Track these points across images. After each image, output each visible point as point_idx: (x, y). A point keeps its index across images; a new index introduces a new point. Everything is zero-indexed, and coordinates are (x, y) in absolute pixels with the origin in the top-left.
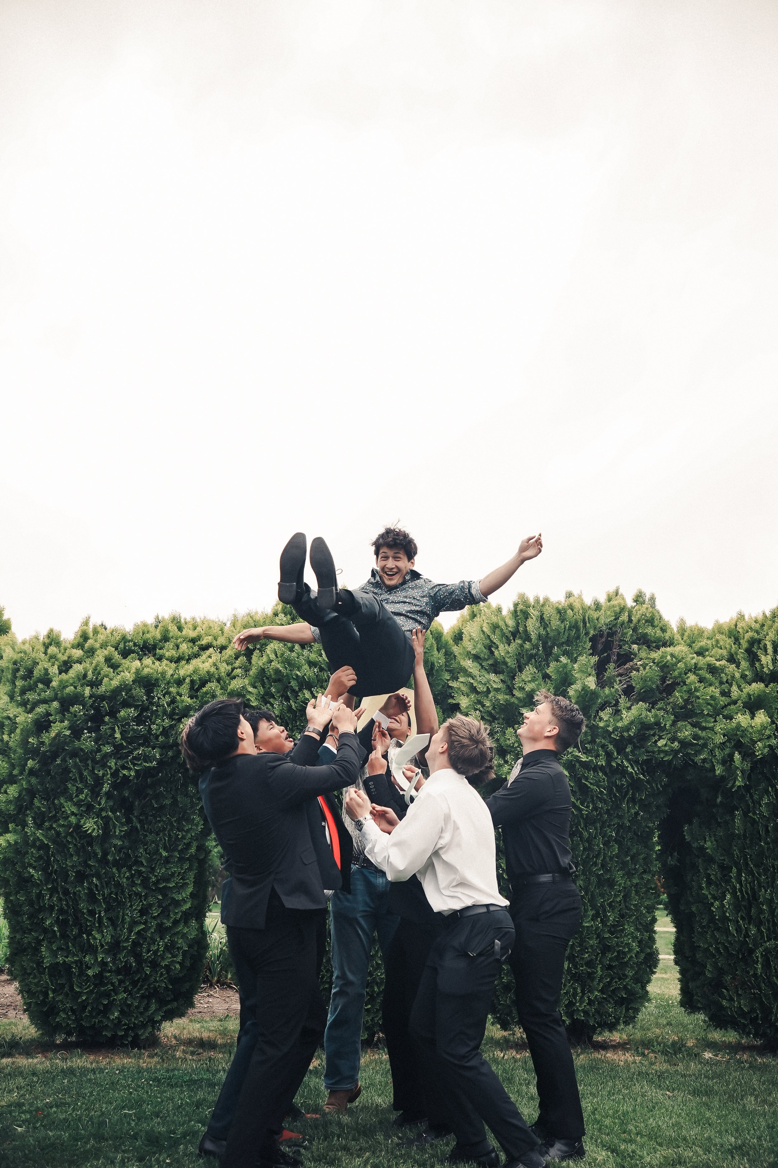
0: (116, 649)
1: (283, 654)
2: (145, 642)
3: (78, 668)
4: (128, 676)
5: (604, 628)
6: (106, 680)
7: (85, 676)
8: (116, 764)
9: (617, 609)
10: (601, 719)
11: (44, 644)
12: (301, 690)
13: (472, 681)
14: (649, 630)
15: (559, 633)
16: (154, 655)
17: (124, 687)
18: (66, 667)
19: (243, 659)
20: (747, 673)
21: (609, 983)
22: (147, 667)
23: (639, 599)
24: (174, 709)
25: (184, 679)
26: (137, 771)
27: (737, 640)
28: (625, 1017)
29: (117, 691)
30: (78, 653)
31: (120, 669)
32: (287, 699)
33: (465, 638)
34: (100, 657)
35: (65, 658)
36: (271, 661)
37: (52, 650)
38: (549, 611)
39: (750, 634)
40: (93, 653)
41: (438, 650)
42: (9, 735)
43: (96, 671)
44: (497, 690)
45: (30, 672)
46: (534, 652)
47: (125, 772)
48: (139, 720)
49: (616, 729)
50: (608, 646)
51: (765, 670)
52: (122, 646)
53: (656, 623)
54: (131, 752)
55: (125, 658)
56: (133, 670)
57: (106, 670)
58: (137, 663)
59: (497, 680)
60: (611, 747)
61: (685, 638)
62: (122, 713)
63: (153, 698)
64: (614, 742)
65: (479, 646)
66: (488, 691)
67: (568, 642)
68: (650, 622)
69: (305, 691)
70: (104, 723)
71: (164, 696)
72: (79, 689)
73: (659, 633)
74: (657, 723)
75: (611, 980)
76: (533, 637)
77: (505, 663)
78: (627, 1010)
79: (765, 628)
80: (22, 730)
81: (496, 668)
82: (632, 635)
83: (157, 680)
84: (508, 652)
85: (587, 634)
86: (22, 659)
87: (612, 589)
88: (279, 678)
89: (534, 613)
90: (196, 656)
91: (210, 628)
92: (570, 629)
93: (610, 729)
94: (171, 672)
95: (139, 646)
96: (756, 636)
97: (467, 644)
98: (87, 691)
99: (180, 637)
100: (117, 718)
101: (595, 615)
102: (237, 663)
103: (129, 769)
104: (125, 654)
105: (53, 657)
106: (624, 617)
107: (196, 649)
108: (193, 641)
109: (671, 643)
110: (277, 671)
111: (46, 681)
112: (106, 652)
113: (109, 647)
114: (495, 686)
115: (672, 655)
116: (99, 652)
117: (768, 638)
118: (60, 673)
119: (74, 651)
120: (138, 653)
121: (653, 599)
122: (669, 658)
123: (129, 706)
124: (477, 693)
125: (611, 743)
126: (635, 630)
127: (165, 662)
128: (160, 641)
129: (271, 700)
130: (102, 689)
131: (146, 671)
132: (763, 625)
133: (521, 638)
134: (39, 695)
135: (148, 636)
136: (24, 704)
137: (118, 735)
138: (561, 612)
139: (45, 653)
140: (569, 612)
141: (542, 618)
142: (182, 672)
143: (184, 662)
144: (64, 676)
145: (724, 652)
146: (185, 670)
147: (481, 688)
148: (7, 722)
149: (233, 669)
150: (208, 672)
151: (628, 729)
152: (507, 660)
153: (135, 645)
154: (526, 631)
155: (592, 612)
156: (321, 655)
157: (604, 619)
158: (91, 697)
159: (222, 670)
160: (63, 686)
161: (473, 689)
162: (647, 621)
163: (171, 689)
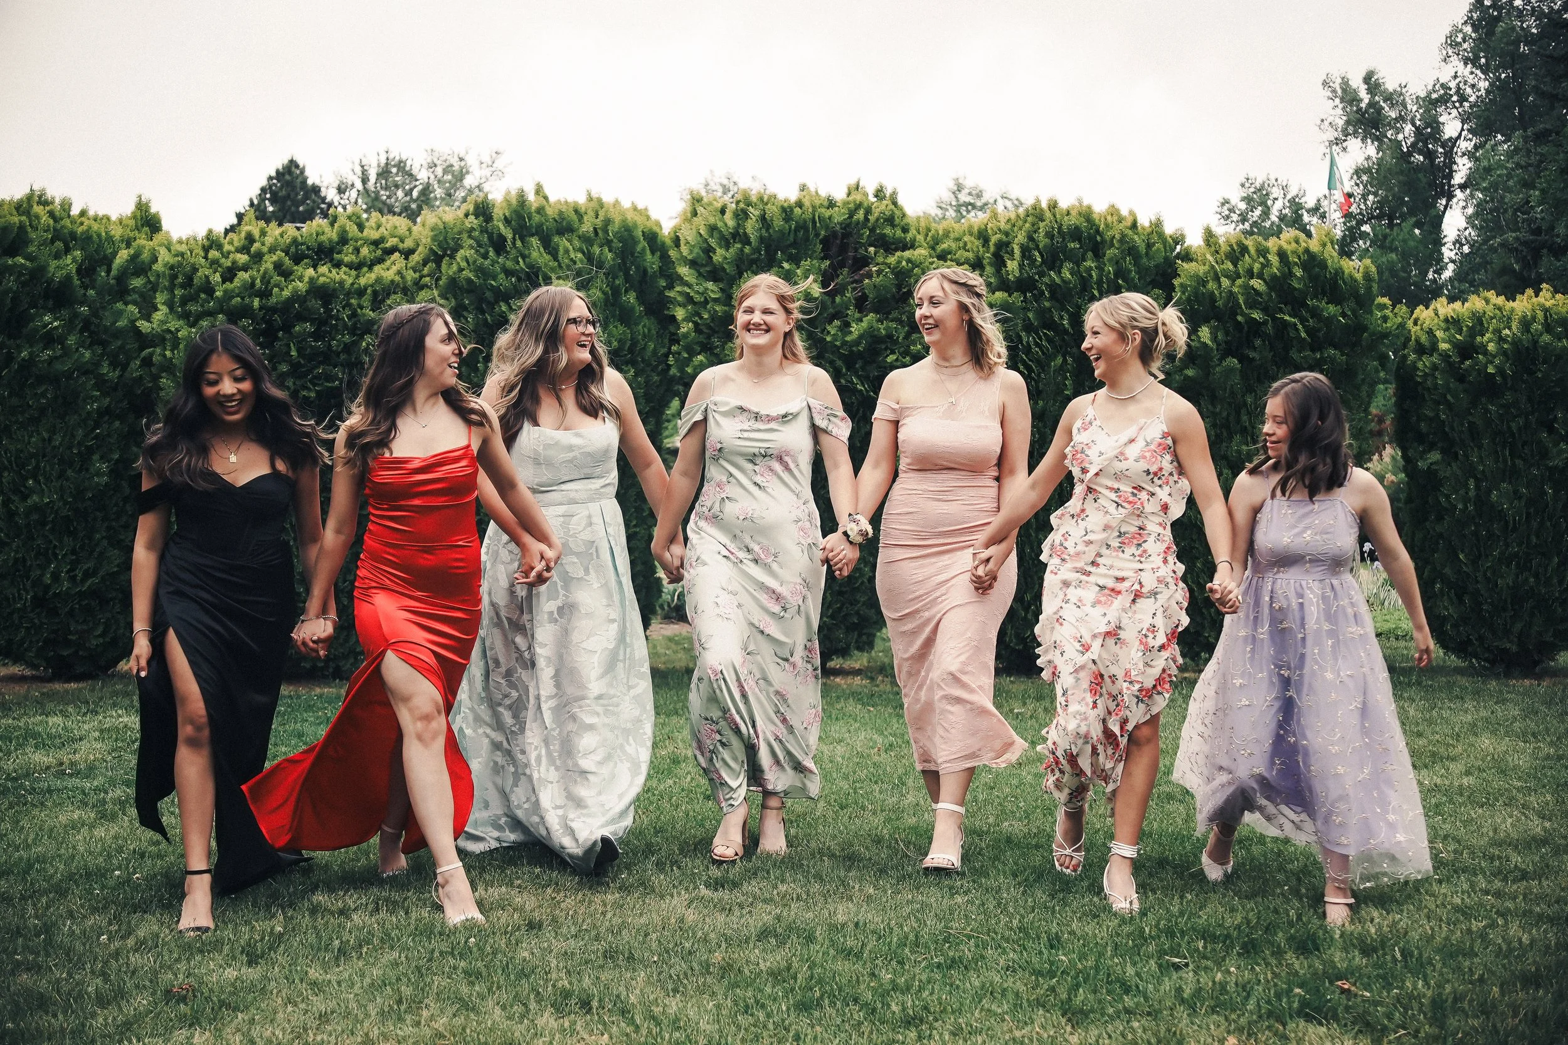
0: (287, 254)
1: (475, 262)
2: (320, 245)
3: (242, 276)
4: (302, 286)
5: (838, 228)
6: (276, 290)
7: (253, 284)
8: (294, 384)
9: (852, 206)
10: (829, 333)
11: (203, 247)
12: (497, 302)
13: (688, 291)
14: (888, 231)
15: (784, 234)
16: (331, 260)
17: (296, 297)
18: (229, 274)
19: (431, 265)
20: (992, 280)
21: (840, 609)
22: (323, 275)
23: (879, 194)
24: (355, 324)
25: (366, 289)
26: (317, 392)
27: (986, 241)
28: (857, 641)
29: (290, 301)
30: (243, 258)
31: (292, 277)
32: (483, 312)
33: (682, 242)
34: (268, 263)
35: (229, 264)
36: (461, 270)
37: (214, 254)
38: (772, 210)
39: (998, 236)
40: (261, 258)
41: (653, 253)
42: (172, 351)
43: (266, 280)
44: (715, 300)
45: (189, 279)
46: (755, 256)
47: (305, 393)
48: (316, 335)
49: (844, 343)
50: (843, 249)
51: (1010, 277)
52: (293, 249)
53: (897, 221)
54: (310, 371)
55: (297, 264)
56: (306, 279)
57: (277, 278)
58: (310, 272)
59: (715, 289)
60: (839, 363)
61: (929, 239)
62: (297, 328)
63: (332, 310)
64: (842, 357)
65: (696, 250)
66: (706, 302)
67: (794, 244)
68: (890, 220)
69: (502, 304)
70: (277, 338)
71: (344, 308)
72: (247, 300)
73: (899, 233)
74: (889, 336)
75: (843, 605)
76: (753, 238)
77: (724, 269)
78: (860, 635)
79: (1016, 229)
80: (186, 346)
81: (715, 274)
82: (869, 236)
83: (334, 290)
84: (726, 258)
85: (817, 235)
86: (180, 264)
87: (853, 182)
88: (470, 288)
89: (754, 212)
90: (380, 261)
91: (396, 228)
92: (797, 230)
93: (838, 343)
94: (350, 281)
95: (313, 249)
96: (1004, 238)
97: (685, 250)
98: (256, 303)
99: (361, 239)
100: (291, 333)
101: (827, 213)
102: (426, 271)
103: (309, 389)
104: (297, 259)
105: (215, 263)
106: (860, 215)
107: (379, 252)
108: (376, 243)
109: (912, 246)
110: (469, 281)
111: (209, 289)
112: (275, 258)
113: (278, 252)
114: (713, 296)
115: (909, 261)
116: (266, 257)
117: (1016, 240)
118: (224, 282)
119: (239, 256)
120: (311, 258)
121: (894, 195)
122: (904, 263)
123: (305, 320)
124: (695, 303)
125: (840, 359)
126: (872, 230)
127: (344, 269)
128: (338, 243)
129: (465, 313)
130: (273, 300)
131: (322, 280)
132: (1014, 226)
133: (741, 242)
134: (202, 306)
135: (322, 238)
136: (185, 315)
137: (294, 353)
138: (787, 212)
139: (206, 258)
140: (797, 211)
141: (763, 218)
142: (363, 281)
143: (365, 269)
144: (228, 285)
145: (970, 255)
146: (367, 278)
147: (698, 298)
148: (168, 336)
149: (421, 277)
150: (392, 281)
151: (857, 342)
152: (726, 266)
153: (308, 248)
154: (745, 234)
155: (823, 210)
156: (518, 262)
157: (838, 216)
158: (261, 308)
159: (409, 278)
160: (228, 295)
161: (690, 299)
162: (886, 220)
163: (353, 301)
